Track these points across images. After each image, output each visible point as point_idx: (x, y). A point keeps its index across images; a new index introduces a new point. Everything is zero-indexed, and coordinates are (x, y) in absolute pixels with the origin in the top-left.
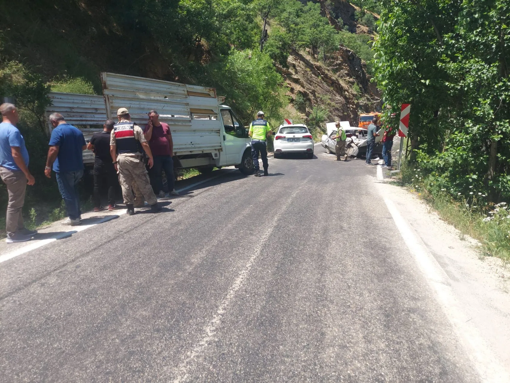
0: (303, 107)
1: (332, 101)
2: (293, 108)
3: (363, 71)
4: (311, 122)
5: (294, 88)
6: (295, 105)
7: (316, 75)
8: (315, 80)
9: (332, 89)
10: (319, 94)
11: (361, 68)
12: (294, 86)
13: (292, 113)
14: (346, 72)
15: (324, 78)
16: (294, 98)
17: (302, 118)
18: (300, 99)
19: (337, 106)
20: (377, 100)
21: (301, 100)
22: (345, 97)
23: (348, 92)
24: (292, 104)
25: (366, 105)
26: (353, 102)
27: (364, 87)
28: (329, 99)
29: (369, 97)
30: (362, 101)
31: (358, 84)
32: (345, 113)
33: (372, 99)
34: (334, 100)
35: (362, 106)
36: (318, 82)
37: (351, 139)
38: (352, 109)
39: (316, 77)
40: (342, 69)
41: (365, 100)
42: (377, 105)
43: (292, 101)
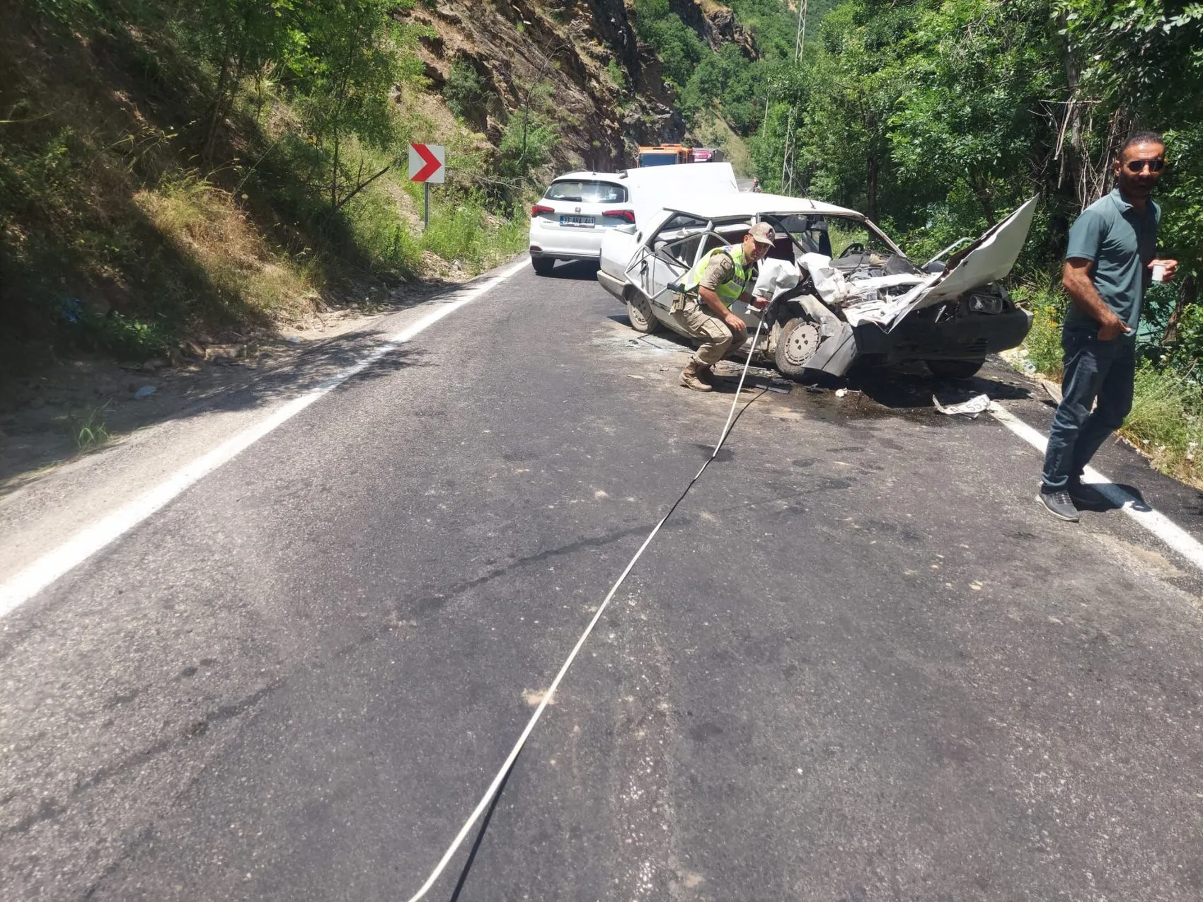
0: (477, 109)
1: (559, 104)
2: (444, 110)
3: (629, 29)
4: (505, 162)
5: (445, 38)
6: (451, 98)
7: (508, 18)
8: (506, 33)
9: (558, 65)
10: (520, 77)
11: (625, 19)
12: (442, 32)
13: (443, 129)
14: (587, 26)
15: (531, 29)
16: (446, 76)
17: (478, 149)
18: (466, 78)
19: (575, 119)
20: (663, 112)
21: (470, 83)
22: (592, 95)
23: (598, 82)
24: (439, 96)
25: (639, 124)
26: (613, 113)
27: (631, 75)
28: (551, 95)
29: (645, 103)
30: (630, 112)
31: (618, 64)
32: (597, 143)
33: (652, 109)
34: (563, 101)
35: (629, 125)
36: (515, 41)
37: (795, 272)
38: (609, 132)
39: (509, 24)
40: (575, 16)
41: (635, 111)
42: (663, 127)
43: (438, 84)
